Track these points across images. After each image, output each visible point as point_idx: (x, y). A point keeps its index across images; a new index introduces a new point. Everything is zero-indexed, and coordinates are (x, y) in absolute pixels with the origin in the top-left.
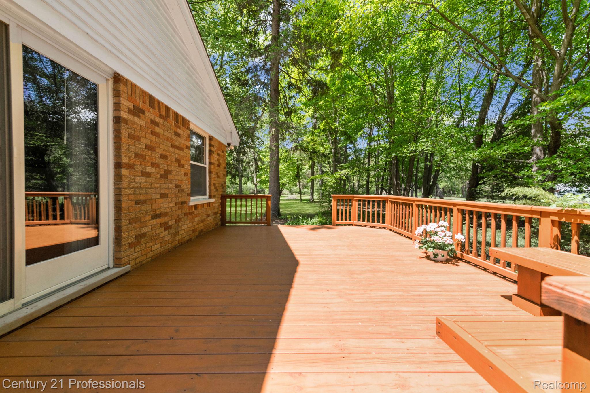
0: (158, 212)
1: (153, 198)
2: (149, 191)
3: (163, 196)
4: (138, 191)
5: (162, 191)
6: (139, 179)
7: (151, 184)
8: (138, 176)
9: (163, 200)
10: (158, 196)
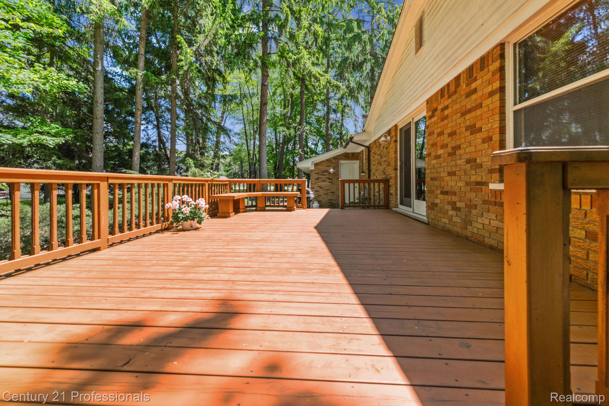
0: (446, 189)
1: (441, 176)
2: (439, 169)
3: (451, 174)
4: (433, 171)
5: (449, 169)
6: (434, 162)
7: (440, 163)
8: (433, 160)
9: (450, 178)
10: (446, 174)
